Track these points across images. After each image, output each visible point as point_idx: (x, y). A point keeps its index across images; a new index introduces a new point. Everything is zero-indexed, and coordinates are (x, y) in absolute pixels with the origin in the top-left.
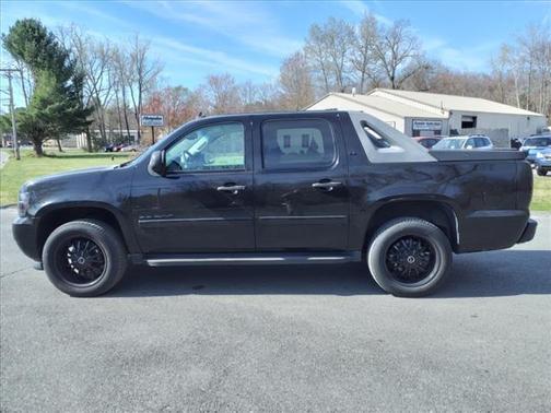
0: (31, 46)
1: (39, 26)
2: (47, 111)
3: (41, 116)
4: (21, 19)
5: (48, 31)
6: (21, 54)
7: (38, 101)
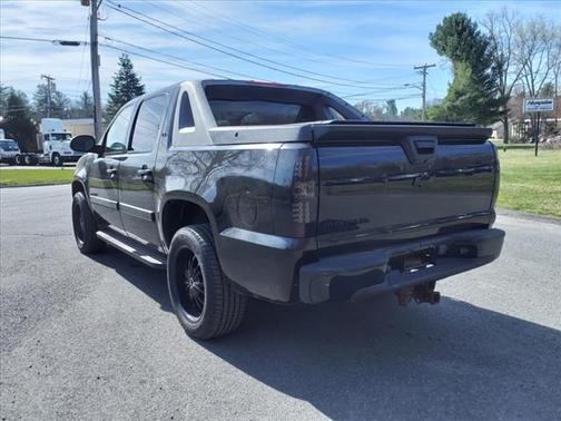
0: (453, 40)
1: (464, 19)
2: (458, 103)
3: (453, 108)
4: (448, 15)
5: (473, 21)
6: (444, 49)
7: (453, 93)
